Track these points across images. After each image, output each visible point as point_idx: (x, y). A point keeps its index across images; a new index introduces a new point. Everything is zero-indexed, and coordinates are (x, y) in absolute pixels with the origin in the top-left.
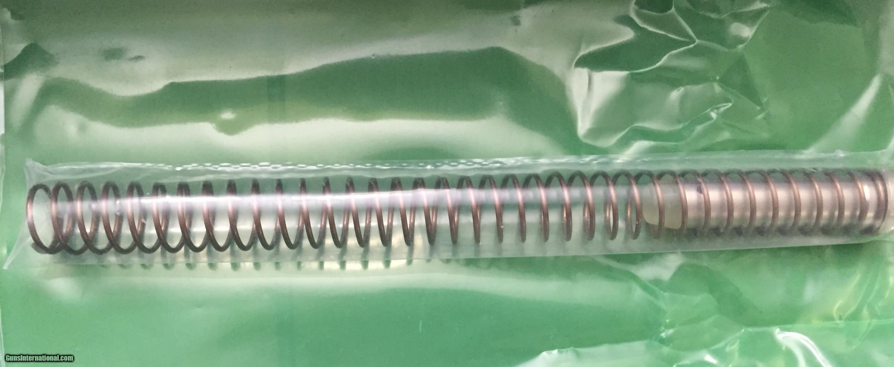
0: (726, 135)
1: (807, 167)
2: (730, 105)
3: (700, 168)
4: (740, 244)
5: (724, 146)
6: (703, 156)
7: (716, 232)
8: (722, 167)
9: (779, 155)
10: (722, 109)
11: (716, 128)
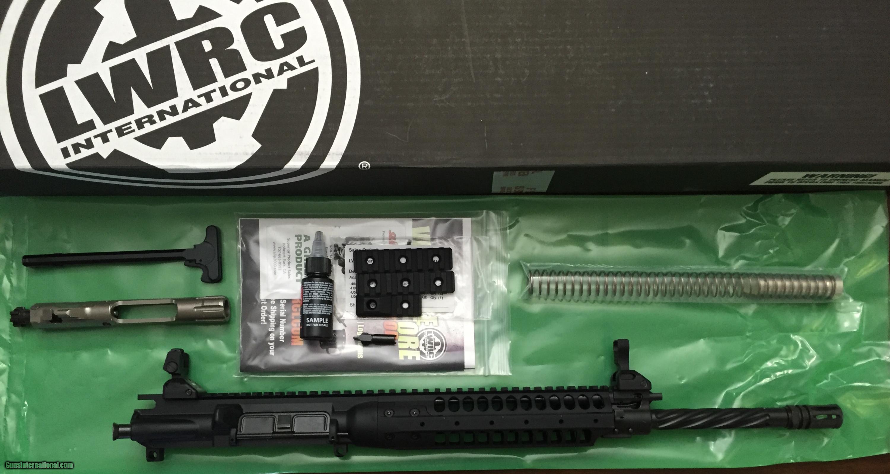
0: (776, 260)
1: (807, 274)
2: (778, 248)
3: (766, 272)
4: (779, 301)
5: (774, 264)
6: (767, 268)
7: (771, 296)
8: (774, 273)
9: (797, 268)
10: (775, 249)
11: (772, 257)
